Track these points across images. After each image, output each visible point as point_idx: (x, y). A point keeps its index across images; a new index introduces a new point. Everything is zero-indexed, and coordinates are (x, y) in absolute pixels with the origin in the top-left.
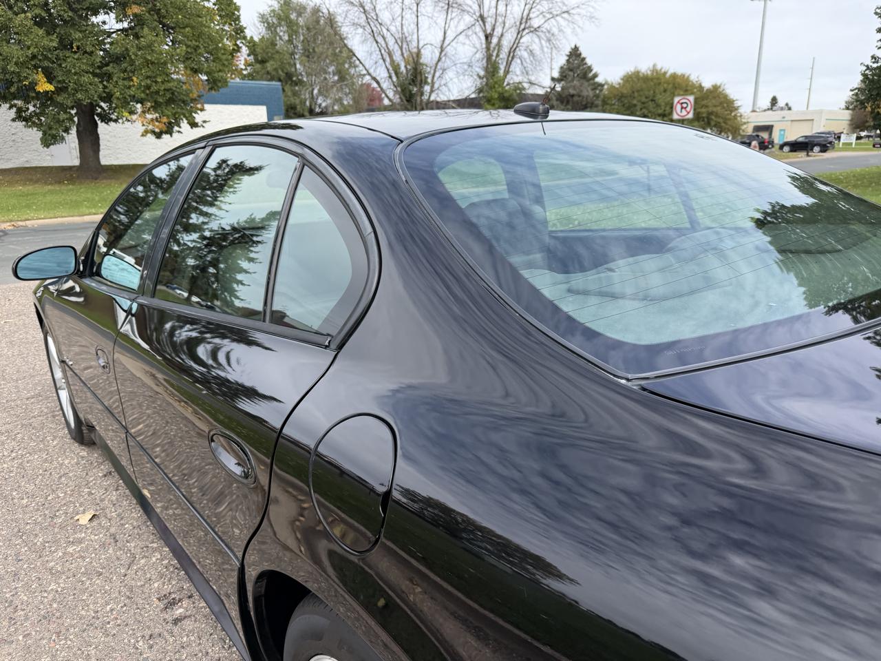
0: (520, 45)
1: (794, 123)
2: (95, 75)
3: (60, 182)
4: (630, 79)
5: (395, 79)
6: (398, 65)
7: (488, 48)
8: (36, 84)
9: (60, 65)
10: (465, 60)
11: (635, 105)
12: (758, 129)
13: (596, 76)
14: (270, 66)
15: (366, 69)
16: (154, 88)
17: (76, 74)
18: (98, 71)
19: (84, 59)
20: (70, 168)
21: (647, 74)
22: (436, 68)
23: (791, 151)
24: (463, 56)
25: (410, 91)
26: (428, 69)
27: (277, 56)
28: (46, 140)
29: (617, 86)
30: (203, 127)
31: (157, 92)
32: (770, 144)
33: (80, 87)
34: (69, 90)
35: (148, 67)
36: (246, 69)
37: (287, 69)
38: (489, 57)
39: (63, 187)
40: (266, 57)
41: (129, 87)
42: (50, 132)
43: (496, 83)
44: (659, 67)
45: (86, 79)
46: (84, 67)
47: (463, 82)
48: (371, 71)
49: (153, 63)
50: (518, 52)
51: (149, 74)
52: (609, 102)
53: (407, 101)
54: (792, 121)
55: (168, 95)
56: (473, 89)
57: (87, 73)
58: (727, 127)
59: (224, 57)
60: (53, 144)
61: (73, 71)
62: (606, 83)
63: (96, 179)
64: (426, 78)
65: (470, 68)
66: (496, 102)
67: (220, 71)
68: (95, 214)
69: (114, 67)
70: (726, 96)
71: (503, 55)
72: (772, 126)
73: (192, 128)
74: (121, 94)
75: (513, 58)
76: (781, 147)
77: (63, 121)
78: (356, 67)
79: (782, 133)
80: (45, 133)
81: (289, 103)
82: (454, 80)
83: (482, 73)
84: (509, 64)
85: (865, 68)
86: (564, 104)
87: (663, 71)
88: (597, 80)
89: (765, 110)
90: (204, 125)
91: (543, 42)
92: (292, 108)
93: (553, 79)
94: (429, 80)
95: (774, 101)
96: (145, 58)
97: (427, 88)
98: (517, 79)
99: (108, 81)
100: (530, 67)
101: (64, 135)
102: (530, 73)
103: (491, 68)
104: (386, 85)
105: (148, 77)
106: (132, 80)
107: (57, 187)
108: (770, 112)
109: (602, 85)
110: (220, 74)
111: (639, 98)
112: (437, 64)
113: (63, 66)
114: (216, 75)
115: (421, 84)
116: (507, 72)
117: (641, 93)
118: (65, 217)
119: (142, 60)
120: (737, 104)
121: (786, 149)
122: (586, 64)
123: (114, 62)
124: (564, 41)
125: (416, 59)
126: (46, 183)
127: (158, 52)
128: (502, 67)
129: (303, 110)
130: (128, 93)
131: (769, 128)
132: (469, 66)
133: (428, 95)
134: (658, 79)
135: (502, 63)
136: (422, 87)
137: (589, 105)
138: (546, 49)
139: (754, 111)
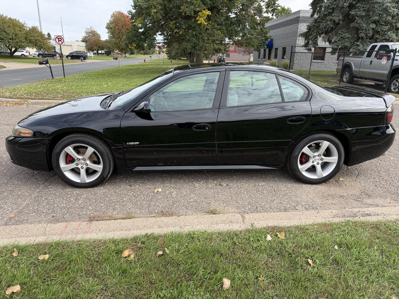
1: (64, 46)
76: (67, 57)
79: (60, 50)
95: (49, 35)
121: (70, 58)
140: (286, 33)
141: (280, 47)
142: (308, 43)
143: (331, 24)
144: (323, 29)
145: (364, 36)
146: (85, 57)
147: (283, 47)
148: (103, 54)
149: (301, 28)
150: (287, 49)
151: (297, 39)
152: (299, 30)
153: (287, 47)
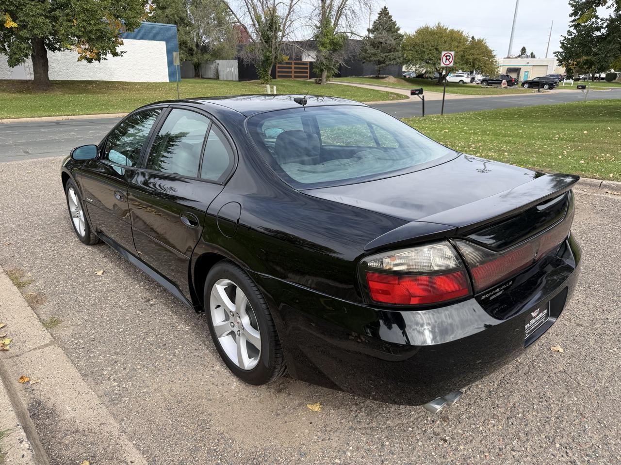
0: (346, 5)
1: (535, 67)
2: (46, 17)
3: (20, 92)
4: (422, 33)
5: (257, 26)
6: (260, 16)
7: (323, 7)
8: (5, 22)
9: (22, 9)
10: (307, 15)
11: (424, 52)
12: (510, 70)
13: (398, 29)
14: (168, 11)
15: (237, 18)
16: (89, 28)
17: (33, 16)
18: (48, 14)
19: (39, 5)
20: (27, 82)
21: (434, 30)
22: (286, 19)
23: (529, 87)
24: (306, 12)
25: (268, 36)
26: (281, 20)
27: (173, 5)
28: (11, 62)
29: (413, 37)
30: (122, 56)
31: (91, 32)
32: (516, 82)
33: (36, 25)
34: (28, 27)
35: (84, 13)
36: (151, 13)
37: (181, 14)
38: (323, 14)
39: (23, 96)
40: (166, 5)
41: (71, 27)
42: (14, 56)
43: (328, 32)
44: (442, 25)
45: (40, 20)
46: (39, 11)
47: (305, 30)
48: (241, 20)
49: (87, 10)
50: (344, 10)
51: (85, 18)
52: (407, 48)
53: (266, 42)
54: (533, 65)
55: (98, 34)
56: (312, 36)
57: (40, 15)
58: (486, 69)
59: (137, 7)
60: (17, 65)
61: (31, 14)
62: (406, 34)
63: (46, 91)
64: (280, 26)
65: (311, 21)
66: (328, 45)
67: (135, 17)
68: (49, 116)
69: (60, 12)
70: (486, 47)
71: (334, 13)
72: (520, 69)
73: (114, 56)
74: (65, 32)
75: (340, 15)
76: (523, 84)
77: (24, 49)
78: (230, 15)
79: (526, 74)
80: (10, 57)
81: (181, 39)
82: (298, 28)
83: (319, 24)
84: (337, 19)
85: (564, 38)
86: (376, 48)
87: (445, 28)
88: (399, 32)
89: (516, 58)
90: (122, 54)
91: (362, 4)
92: (184, 43)
93: (369, 30)
94: (282, 28)
95: (523, 50)
96: (82, 7)
97: (280, 34)
98: (342, 30)
99: (56, 22)
100: (352, 22)
101: (25, 59)
102: (352, 26)
103: (325, 21)
104: (251, 30)
105: (84, 21)
106: (73, 22)
107: (18, 95)
108: (519, 59)
109: (402, 36)
110: (135, 19)
111: (427, 47)
112: (287, 17)
113: (24, 10)
114: (132, 20)
115: (275, 31)
116: (336, 24)
117: (429, 43)
118: (29, 117)
119: (80, 8)
120: (494, 53)
121: (526, 86)
122: (392, 20)
123: (59, 8)
124: (376, 4)
125: (272, 13)
126: (10, 92)
127: (91, 3)
128: (333, 21)
129: (192, 44)
130: (70, 32)
131: (517, 70)
132: (310, 19)
133: (280, 38)
134: (441, 33)
135: (333, 18)
136: (276, 32)
137: (392, 50)
138: (363, 9)
139: (508, 58)
146: (552, 85)
148: (603, 79)
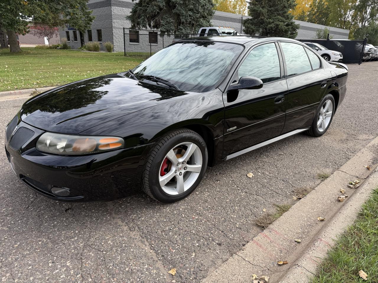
140: (98, 15)
141: (93, 29)
142: (134, 25)
143: (157, 9)
144: (150, 13)
145: (184, 21)
147: (97, 29)
149: (114, 11)
150: (102, 32)
151: (112, 22)
152: (112, 13)
153: (102, 30)
